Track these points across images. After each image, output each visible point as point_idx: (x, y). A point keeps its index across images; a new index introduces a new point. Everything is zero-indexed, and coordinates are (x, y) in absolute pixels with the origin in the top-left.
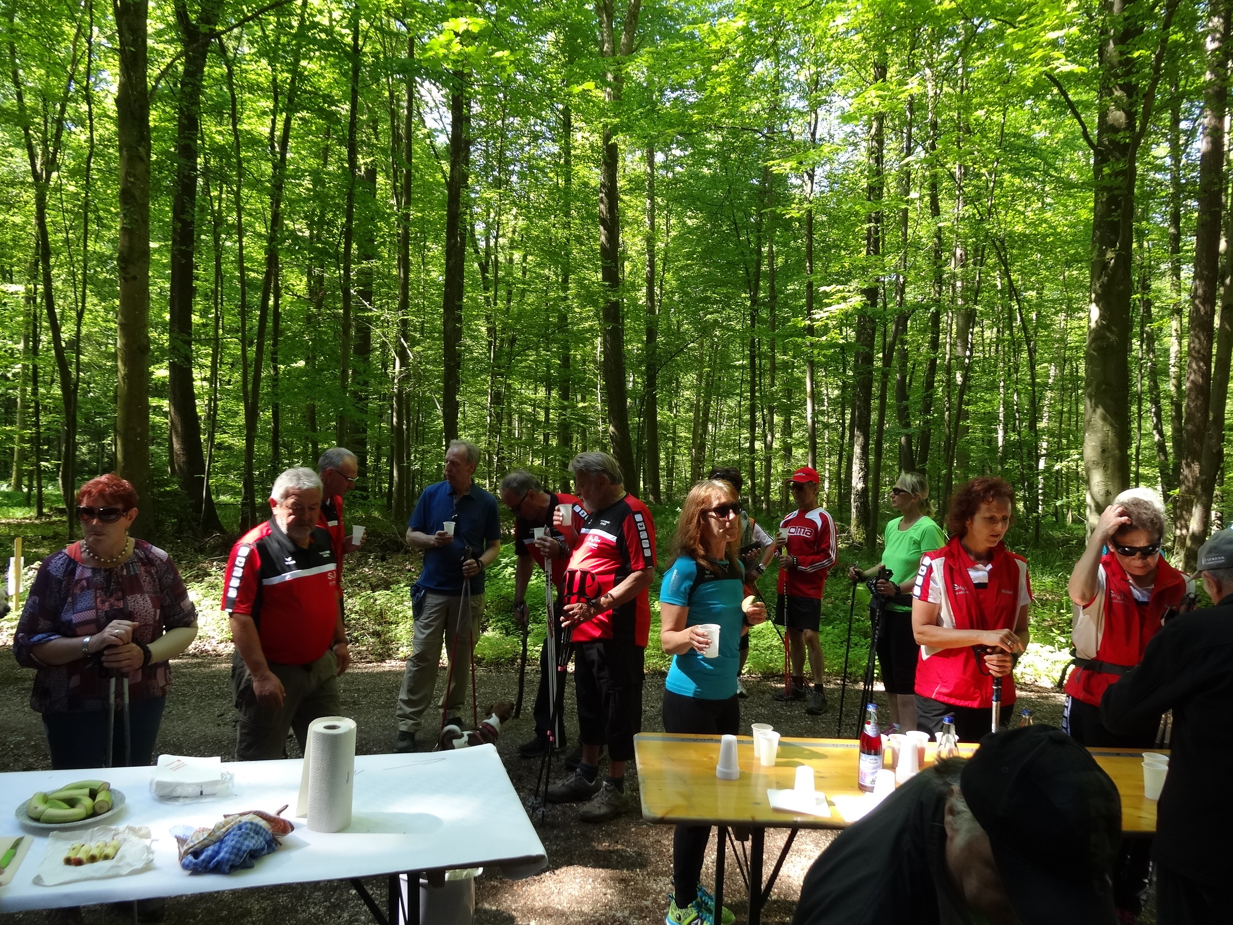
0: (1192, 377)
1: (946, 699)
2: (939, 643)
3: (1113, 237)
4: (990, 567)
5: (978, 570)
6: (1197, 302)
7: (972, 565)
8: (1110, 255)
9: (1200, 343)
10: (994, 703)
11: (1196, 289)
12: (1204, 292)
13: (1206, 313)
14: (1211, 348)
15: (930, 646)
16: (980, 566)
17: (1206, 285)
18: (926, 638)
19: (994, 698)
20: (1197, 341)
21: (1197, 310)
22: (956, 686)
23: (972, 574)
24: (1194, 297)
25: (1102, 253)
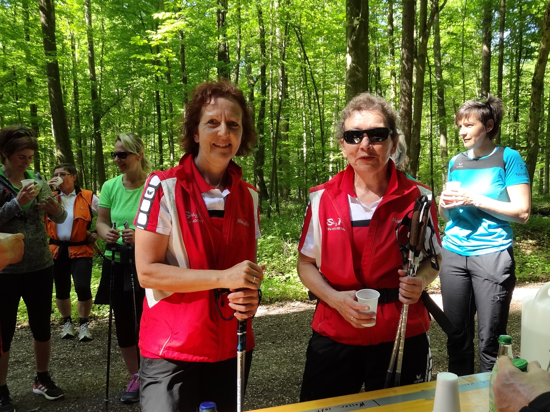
0: (402, 106)
1: (176, 355)
2: (169, 287)
3: (357, 11)
4: (226, 192)
5: (213, 196)
6: (404, 62)
7: (207, 189)
8: (356, 22)
9: (406, 86)
10: (239, 353)
11: (403, 54)
12: (407, 56)
13: (408, 68)
14: (411, 89)
15: (159, 290)
16: (217, 191)
17: (408, 52)
18: (153, 280)
19: (239, 347)
20: (404, 85)
21: (404, 67)
22: (189, 338)
23: (208, 201)
24: (402, 59)
25: (352, 22)
